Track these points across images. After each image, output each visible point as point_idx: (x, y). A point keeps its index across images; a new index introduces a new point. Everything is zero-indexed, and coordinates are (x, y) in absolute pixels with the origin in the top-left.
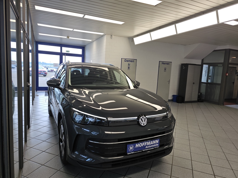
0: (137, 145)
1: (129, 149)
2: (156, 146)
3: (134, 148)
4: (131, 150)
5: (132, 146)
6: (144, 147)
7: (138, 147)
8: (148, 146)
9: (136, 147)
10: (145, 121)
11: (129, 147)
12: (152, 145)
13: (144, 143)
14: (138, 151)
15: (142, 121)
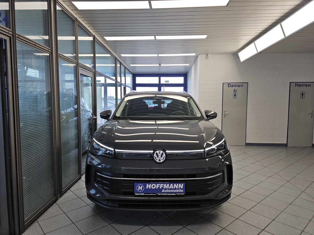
0: (148, 186)
1: (137, 188)
2: (178, 193)
3: (144, 189)
4: (140, 190)
5: (141, 185)
6: (159, 190)
7: (150, 188)
8: (165, 189)
9: (147, 188)
10: (161, 156)
11: (137, 186)
12: (171, 189)
13: (159, 185)
14: (150, 194)
15: (158, 156)
